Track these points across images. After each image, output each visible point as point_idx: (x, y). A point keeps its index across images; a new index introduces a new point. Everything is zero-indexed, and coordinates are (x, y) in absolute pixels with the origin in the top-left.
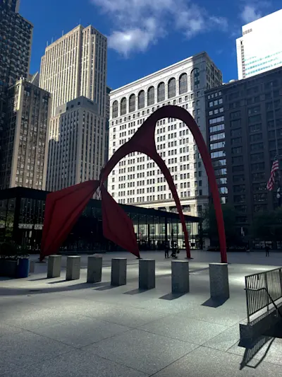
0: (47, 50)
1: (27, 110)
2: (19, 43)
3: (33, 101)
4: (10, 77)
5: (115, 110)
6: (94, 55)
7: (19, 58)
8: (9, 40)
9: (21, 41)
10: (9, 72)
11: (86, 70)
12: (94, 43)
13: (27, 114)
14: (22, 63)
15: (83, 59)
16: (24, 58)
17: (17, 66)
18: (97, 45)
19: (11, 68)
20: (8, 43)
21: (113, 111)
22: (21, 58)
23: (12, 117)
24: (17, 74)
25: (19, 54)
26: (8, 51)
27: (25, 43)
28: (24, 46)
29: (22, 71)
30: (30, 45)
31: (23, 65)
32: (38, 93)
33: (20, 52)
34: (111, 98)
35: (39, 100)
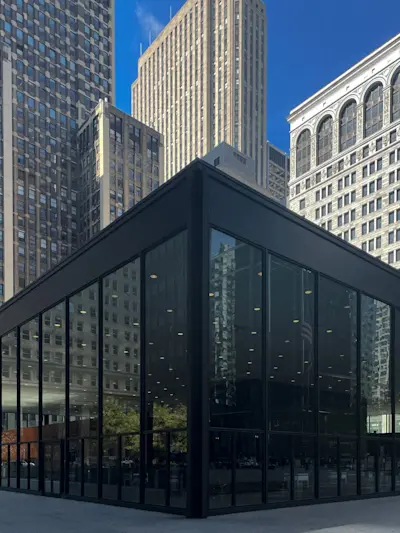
0: (141, 63)
1: (118, 176)
2: (89, 19)
3: (128, 153)
4: (80, 106)
5: (303, 155)
6: (240, 48)
7: (93, 56)
8: (68, 12)
9: (92, 13)
10: (77, 93)
11: (224, 87)
12: (239, 17)
13: (121, 184)
14: (99, 69)
15: (216, 64)
16: (101, 58)
17: (90, 78)
18: (245, 23)
19: (77, 84)
20: (66, 19)
21: (298, 159)
22: (97, 57)
23: (91, 195)
24: (93, 98)
25: (90, 49)
26: (68, 41)
27: (101, 18)
28: (99, 26)
29: (102, 89)
30: (112, 25)
31: (101, 76)
32: (137, 135)
33: (92, 42)
34: (293, 126)
35: (140, 152)
